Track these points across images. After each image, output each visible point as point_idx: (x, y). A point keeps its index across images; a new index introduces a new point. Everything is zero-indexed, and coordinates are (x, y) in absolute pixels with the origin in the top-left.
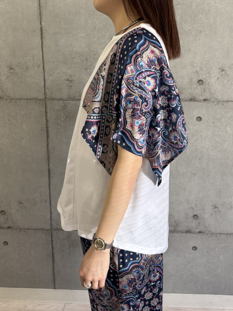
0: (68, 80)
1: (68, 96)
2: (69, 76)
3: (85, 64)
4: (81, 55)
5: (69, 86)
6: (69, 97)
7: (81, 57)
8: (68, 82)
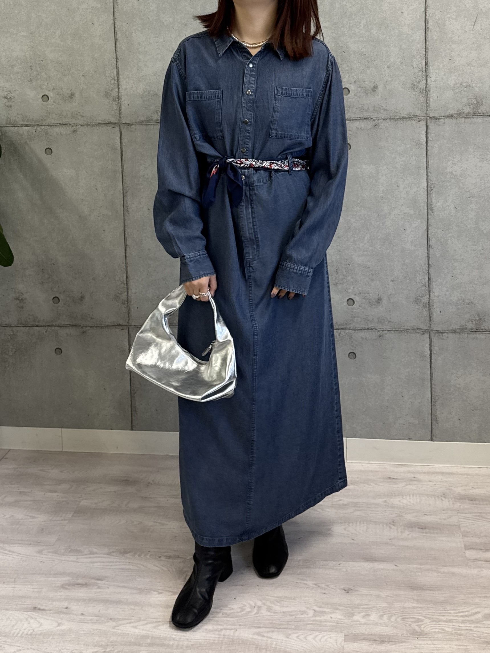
0: (6, 98)
1: (7, 120)
2: (7, 91)
3: (29, 75)
4: (23, 62)
5: (7, 106)
6: (8, 122)
7: (23, 64)
8: (6, 100)
